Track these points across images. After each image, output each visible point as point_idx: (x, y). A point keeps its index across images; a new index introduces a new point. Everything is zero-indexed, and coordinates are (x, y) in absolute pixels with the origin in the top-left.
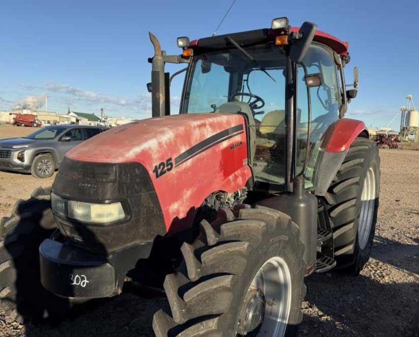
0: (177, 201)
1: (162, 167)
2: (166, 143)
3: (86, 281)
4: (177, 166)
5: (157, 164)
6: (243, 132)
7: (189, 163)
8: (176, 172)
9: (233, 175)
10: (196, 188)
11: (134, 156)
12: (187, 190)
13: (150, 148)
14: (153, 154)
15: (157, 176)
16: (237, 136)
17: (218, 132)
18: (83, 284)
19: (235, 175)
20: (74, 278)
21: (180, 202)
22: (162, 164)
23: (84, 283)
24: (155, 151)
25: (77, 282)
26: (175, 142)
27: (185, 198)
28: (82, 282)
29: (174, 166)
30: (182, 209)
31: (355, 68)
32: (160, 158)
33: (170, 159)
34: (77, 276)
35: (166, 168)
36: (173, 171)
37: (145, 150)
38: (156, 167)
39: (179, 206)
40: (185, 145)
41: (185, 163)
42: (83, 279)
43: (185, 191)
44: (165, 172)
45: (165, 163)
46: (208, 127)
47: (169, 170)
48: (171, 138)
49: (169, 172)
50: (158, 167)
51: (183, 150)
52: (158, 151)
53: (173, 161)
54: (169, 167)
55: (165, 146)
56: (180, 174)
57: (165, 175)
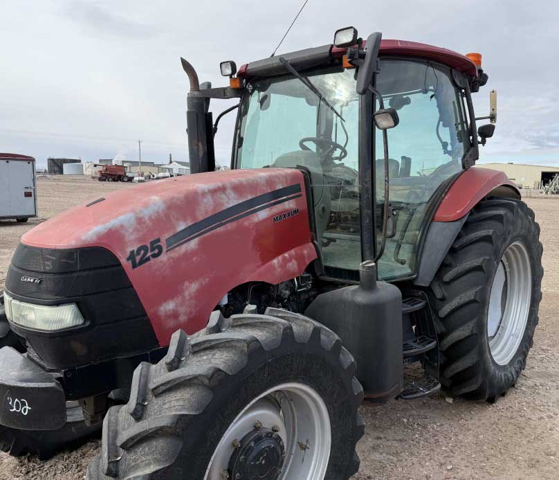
0: (172, 298)
1: (142, 252)
2: (150, 218)
3: (27, 407)
4: (170, 250)
5: (135, 248)
6: (301, 195)
7: (193, 244)
8: (168, 259)
9: (280, 258)
10: (207, 280)
11: (95, 238)
12: (191, 283)
13: (122, 226)
14: (127, 234)
15: (134, 266)
16: (286, 202)
17: (250, 197)
18: (25, 411)
19: (284, 258)
20: (13, 404)
21: (179, 300)
22: (144, 248)
23: (25, 409)
24: (130, 230)
25: (18, 408)
26: (167, 216)
27: (186, 294)
28: (23, 409)
29: (164, 250)
30: (182, 310)
31: (493, 92)
32: (139, 240)
33: (158, 240)
34: (16, 400)
35: (149, 254)
36: (163, 257)
37: (114, 229)
38: (132, 252)
39: (176, 306)
40: (185, 220)
41: (185, 245)
42: (24, 404)
43: (186, 284)
44: (148, 259)
45: (149, 246)
46: (229, 191)
47: (155, 256)
48: (160, 211)
49: (156, 259)
50: (135, 253)
51: (181, 226)
52: (136, 230)
53: (163, 243)
54: (156, 251)
55: (148, 222)
56: (177, 261)
57: (147, 263)
